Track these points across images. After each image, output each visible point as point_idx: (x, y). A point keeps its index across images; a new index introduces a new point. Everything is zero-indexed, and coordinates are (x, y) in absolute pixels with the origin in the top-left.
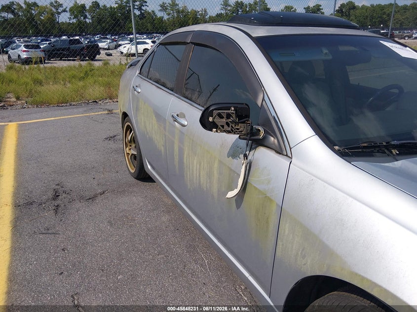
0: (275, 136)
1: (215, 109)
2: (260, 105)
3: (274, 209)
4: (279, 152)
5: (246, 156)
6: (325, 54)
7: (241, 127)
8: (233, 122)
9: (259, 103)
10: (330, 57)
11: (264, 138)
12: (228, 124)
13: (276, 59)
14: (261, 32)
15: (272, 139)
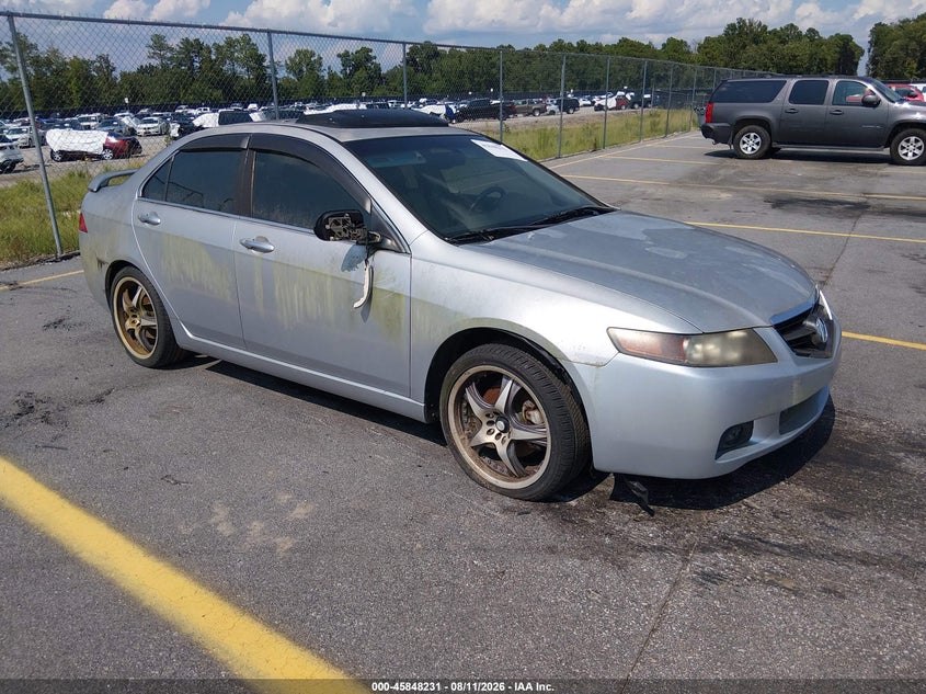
0: (391, 238)
1: (332, 216)
2: (369, 211)
3: (405, 303)
4: (398, 251)
5: (367, 261)
6: (417, 158)
7: (359, 232)
8: (350, 228)
9: (368, 209)
10: (424, 161)
11: (382, 241)
12: (345, 230)
13: (374, 166)
14: (349, 135)
15: (389, 241)
